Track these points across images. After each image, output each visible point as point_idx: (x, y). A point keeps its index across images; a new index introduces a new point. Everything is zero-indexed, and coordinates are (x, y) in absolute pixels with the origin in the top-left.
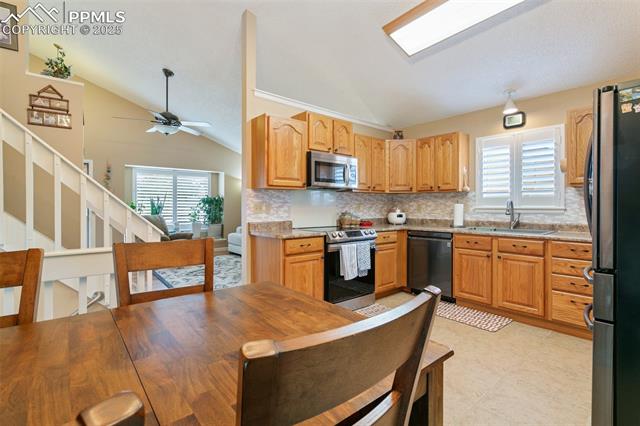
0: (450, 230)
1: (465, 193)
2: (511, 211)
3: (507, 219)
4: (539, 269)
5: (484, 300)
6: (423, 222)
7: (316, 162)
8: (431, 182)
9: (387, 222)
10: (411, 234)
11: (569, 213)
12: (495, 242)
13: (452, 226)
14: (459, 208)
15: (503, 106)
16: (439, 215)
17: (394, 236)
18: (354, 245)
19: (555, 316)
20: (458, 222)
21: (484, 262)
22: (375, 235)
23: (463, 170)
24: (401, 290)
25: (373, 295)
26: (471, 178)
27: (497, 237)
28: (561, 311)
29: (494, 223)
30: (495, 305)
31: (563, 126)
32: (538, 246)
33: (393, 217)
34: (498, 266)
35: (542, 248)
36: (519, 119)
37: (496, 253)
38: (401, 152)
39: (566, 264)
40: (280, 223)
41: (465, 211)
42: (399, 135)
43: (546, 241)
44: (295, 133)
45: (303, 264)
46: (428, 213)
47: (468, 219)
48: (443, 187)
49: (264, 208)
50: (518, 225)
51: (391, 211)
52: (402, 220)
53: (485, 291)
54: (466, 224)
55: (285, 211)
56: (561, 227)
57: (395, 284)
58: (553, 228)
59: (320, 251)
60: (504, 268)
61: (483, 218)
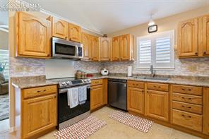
0: (126, 78)
1: (132, 61)
2: (152, 69)
3: (150, 73)
4: (166, 98)
5: (141, 112)
6: (115, 74)
7: (56, 44)
8: (118, 57)
9: (101, 74)
10: (109, 80)
11: (176, 70)
12: (146, 84)
13: (127, 76)
14: (130, 68)
15: (148, 23)
16: (122, 71)
17: (101, 82)
18: (77, 88)
19: (174, 122)
20: (130, 74)
21: (140, 94)
22: (90, 82)
23: (131, 51)
24: (105, 105)
25: (89, 112)
26: (135, 55)
27: (147, 82)
28: (177, 120)
29: (144, 75)
30: (146, 115)
31: (173, 31)
32: (166, 87)
33: (103, 72)
34: (147, 96)
35: (167, 88)
36: (154, 28)
37: (146, 90)
38: (105, 43)
39: (180, 96)
40: (36, 77)
41: (133, 69)
42: (105, 36)
43: (170, 84)
44: (41, 26)
45: (40, 103)
46: (117, 70)
47: (134, 73)
48: (123, 59)
49: (25, 69)
50: (154, 75)
51: (102, 69)
52: (106, 73)
53: (141, 107)
54: (133, 75)
55: (41, 70)
56: (173, 76)
57: (102, 104)
58: (169, 77)
59: (54, 93)
60: (150, 97)
61: (140, 72)
